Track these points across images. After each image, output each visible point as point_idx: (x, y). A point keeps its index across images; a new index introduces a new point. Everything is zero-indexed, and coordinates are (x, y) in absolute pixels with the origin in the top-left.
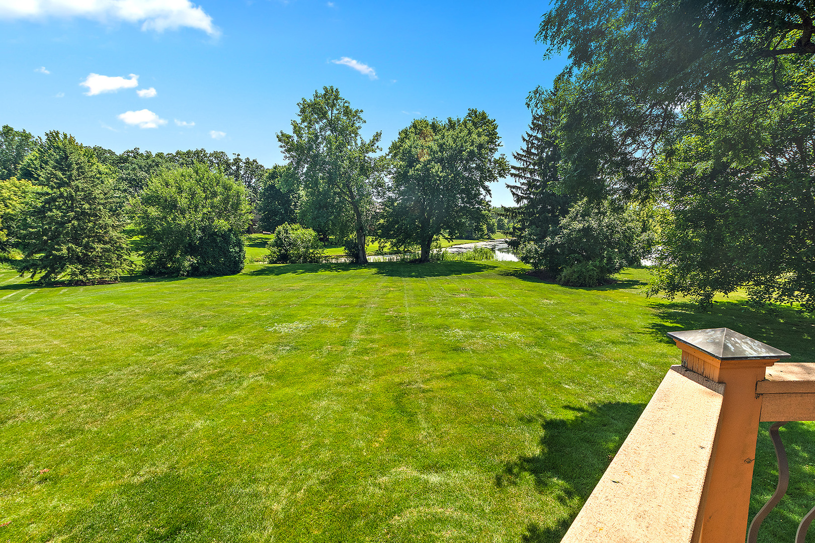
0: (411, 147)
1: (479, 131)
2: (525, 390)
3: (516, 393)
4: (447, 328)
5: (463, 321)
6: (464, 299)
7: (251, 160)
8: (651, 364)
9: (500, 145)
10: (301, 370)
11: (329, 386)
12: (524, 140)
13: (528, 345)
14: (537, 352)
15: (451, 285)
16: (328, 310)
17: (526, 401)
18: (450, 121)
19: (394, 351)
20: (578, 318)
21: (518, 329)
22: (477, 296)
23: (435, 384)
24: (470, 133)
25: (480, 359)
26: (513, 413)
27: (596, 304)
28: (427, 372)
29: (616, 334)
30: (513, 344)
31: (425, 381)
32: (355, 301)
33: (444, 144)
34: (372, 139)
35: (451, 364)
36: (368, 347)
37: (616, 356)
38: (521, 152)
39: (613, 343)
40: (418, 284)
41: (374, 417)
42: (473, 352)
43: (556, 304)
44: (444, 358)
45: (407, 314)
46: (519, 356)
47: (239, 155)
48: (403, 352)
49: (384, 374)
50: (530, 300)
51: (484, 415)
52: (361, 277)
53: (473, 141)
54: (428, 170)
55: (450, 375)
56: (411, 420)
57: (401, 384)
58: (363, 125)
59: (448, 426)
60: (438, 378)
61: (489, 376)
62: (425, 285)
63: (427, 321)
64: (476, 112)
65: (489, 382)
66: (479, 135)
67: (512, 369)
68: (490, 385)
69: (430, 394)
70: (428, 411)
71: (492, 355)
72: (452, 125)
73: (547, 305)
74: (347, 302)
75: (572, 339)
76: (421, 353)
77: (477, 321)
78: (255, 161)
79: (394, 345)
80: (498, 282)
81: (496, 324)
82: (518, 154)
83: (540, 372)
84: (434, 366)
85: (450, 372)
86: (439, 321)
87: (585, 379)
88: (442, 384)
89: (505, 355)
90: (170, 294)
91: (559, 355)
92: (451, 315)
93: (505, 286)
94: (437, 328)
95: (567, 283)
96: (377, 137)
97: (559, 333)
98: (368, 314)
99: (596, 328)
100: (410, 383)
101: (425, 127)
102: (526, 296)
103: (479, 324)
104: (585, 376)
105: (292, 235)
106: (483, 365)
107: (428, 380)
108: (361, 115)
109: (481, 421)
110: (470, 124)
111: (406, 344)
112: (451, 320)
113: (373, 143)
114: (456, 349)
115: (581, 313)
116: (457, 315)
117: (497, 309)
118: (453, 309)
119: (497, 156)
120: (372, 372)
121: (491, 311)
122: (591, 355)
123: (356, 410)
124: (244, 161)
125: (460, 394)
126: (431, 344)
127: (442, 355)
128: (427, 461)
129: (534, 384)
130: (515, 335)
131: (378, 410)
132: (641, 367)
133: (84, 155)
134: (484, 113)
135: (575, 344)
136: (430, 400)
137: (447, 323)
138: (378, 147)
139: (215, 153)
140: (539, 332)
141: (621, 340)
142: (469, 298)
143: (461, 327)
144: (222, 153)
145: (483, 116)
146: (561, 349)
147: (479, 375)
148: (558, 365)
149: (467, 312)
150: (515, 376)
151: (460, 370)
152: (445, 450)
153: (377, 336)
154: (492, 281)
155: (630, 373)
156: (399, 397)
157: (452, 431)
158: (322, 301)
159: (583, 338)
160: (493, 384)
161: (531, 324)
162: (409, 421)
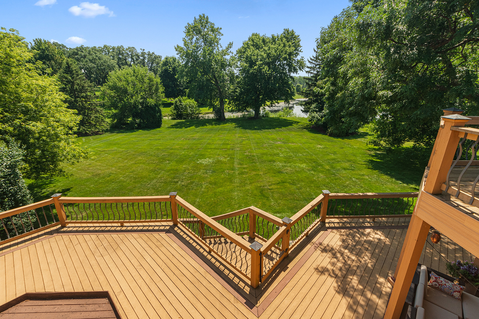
0: (251, 55)
1: (289, 44)
2: (306, 189)
3: (303, 190)
4: (274, 161)
5: (281, 158)
6: (280, 145)
7: (151, 53)
8: (357, 179)
9: (301, 51)
10: (221, 181)
11: (235, 187)
12: (315, 51)
13: (309, 170)
14: (312, 173)
15: (272, 136)
16: (218, 152)
17: (307, 193)
18: (273, 37)
19: (254, 173)
20: (333, 156)
21: (305, 162)
22: (286, 143)
23: (273, 187)
24: (284, 46)
25: (289, 177)
26: (302, 197)
27: (342, 148)
28: (269, 182)
29: (347, 165)
30: (303, 169)
31: (269, 186)
32: (229, 147)
33: (270, 53)
34: (227, 46)
35: (278, 179)
36: (243, 171)
37: (344, 175)
38: (313, 58)
39: (344, 169)
40: (256, 135)
41: (255, 198)
42: (287, 174)
43: (324, 148)
44: (275, 176)
45: (255, 154)
46: (305, 175)
47: (144, 50)
48: (258, 173)
49: (253, 183)
50: (311, 146)
51: (292, 197)
52: (225, 130)
53: (286, 51)
54: (261, 69)
55: (279, 183)
56: (268, 198)
57: (261, 186)
58: (221, 37)
59: (281, 201)
60: (274, 184)
61: (293, 184)
62: (259, 136)
63: (265, 157)
64: (288, 31)
65: (293, 186)
66: (290, 47)
67: (302, 181)
68: (294, 187)
69: (272, 190)
70: (273, 196)
71: (294, 175)
72: (274, 40)
73: (320, 148)
74: (225, 147)
75: (327, 167)
76: (266, 174)
77: (287, 158)
78: (153, 53)
79: (253, 170)
80: (296, 133)
81: (296, 160)
82: (311, 59)
83: (312, 182)
84: (272, 179)
85: (278, 182)
86: (270, 158)
87: (329, 185)
88: (275, 187)
89: (299, 175)
90: (137, 141)
91: (321, 175)
92: (275, 155)
93: (300, 137)
94: (270, 161)
95: (331, 135)
96: (230, 45)
97: (323, 164)
98: (237, 154)
99: (339, 161)
100: (264, 186)
101: (259, 41)
102: (310, 143)
103: (288, 160)
104: (329, 184)
105: (184, 103)
106: (291, 179)
107: (271, 185)
108: (221, 31)
109: (291, 199)
110: (284, 40)
111: (259, 170)
112: (275, 158)
113: (228, 49)
114: (280, 172)
115: (335, 153)
116: (278, 154)
117: (296, 151)
118: (276, 151)
119: (299, 58)
120: (248, 182)
121: (293, 152)
122: (334, 175)
123: (248, 196)
124: (147, 53)
125: (283, 190)
126: (269, 169)
127: (274, 175)
128: (275, 211)
129: (309, 187)
130: (304, 166)
131: (256, 196)
132: (352, 180)
133: (58, 53)
134: (293, 31)
135: (328, 170)
136: (272, 193)
137: (274, 159)
138: (230, 52)
139: (129, 48)
140: (314, 164)
141: (348, 168)
142: (282, 144)
143: (280, 161)
144: (133, 48)
145: (293, 33)
146: (322, 172)
147: (289, 183)
148: (320, 179)
149: (282, 153)
150: (303, 184)
151: (282, 181)
152: (280, 208)
153: (245, 166)
154: (293, 133)
155: (347, 183)
156: (262, 192)
157: (282, 202)
158: (213, 147)
159: (332, 167)
160: (295, 187)
161: (311, 160)
162: (267, 199)
